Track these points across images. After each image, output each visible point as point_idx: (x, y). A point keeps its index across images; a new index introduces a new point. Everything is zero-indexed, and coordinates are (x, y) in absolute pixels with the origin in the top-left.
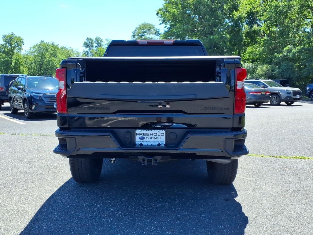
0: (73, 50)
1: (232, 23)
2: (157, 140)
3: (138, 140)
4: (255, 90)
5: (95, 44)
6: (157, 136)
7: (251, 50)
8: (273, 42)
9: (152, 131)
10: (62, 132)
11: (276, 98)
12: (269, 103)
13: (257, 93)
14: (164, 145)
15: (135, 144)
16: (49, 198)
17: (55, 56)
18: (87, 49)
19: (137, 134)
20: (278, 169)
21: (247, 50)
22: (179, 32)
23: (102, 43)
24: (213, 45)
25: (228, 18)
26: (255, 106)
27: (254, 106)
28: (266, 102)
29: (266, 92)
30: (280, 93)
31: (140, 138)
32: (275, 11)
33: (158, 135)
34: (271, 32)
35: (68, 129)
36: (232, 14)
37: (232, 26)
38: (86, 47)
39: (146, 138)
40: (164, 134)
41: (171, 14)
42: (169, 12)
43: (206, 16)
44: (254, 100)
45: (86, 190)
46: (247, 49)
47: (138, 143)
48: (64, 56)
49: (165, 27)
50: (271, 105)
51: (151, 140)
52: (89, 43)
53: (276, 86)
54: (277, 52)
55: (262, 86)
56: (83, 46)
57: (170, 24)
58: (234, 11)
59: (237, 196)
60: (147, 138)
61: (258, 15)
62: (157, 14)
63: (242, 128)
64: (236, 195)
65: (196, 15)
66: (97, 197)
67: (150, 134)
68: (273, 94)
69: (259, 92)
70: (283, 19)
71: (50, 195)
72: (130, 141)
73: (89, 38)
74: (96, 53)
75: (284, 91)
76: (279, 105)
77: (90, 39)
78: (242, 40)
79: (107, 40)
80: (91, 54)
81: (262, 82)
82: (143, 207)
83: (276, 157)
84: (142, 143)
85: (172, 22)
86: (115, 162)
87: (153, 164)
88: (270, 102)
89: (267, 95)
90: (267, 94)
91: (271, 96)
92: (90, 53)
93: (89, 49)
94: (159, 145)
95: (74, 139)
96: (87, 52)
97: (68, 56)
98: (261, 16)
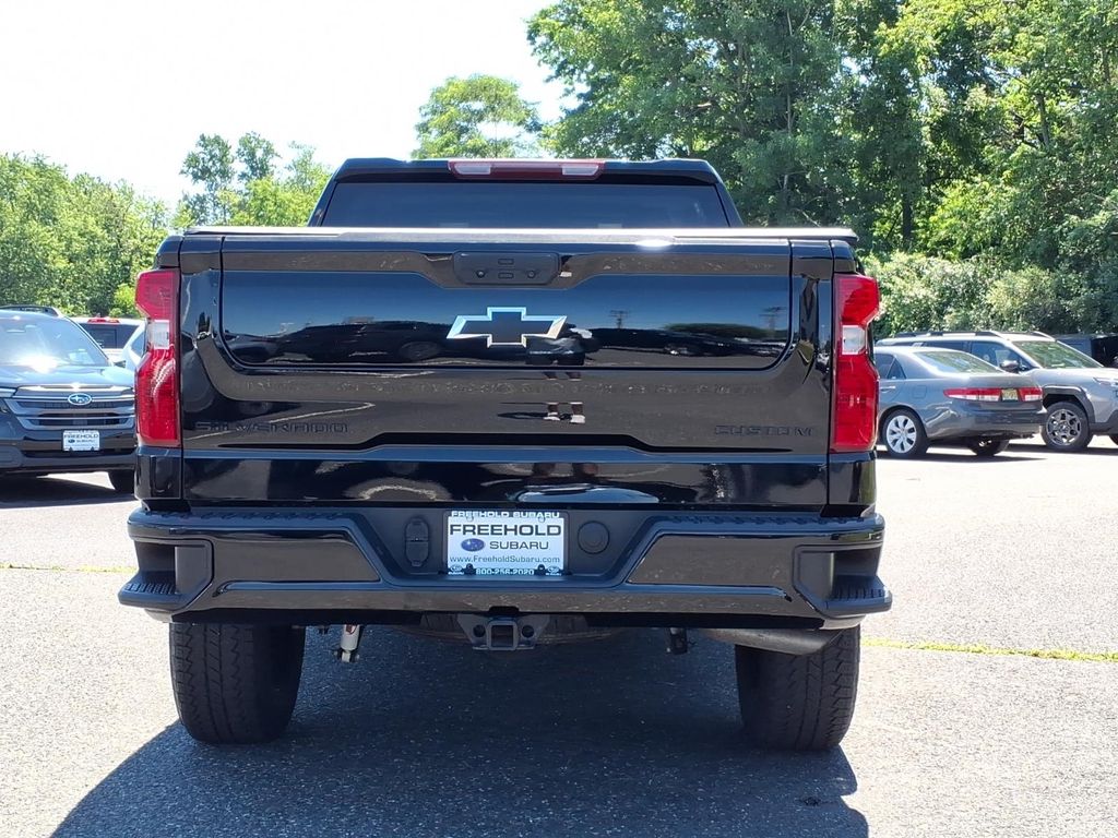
0: (133, 192)
1: (874, 78)
2: (534, 553)
3: (456, 554)
4: (973, 380)
5: (239, 166)
6: (534, 538)
7: (961, 199)
8: (1059, 163)
9: (511, 516)
10: (156, 517)
11: (1068, 417)
12: (1038, 440)
13: (984, 393)
14: (560, 571)
15: (443, 570)
16: (87, 797)
17: (48, 217)
18: (201, 188)
19: (452, 531)
20: (1037, 698)
21: (944, 200)
22: (632, 114)
23: (272, 161)
24: (786, 177)
25: (856, 52)
26: (974, 454)
27: (969, 452)
28: (1025, 437)
29: (1024, 390)
30: (1089, 396)
31: (465, 546)
32: (1063, 27)
33: (537, 534)
34: (1050, 118)
35: (182, 508)
36: (872, 36)
37: (874, 90)
38: (196, 177)
39: (487, 545)
40: (559, 528)
41: (592, 31)
42: (585, 25)
43: (752, 43)
44: (967, 424)
45: (236, 771)
46: (942, 195)
47: (457, 563)
48: (92, 220)
49: (568, 92)
50: (1049, 447)
51: (509, 552)
52: (212, 157)
53: (1068, 365)
54: (1075, 211)
55: (1006, 363)
56: (182, 172)
57: (588, 78)
58: (882, 25)
59: (855, 790)
60: (495, 546)
61: (989, 43)
62: (530, 32)
63: (863, 508)
64: (852, 787)
65: (711, 40)
66: (284, 795)
67: (506, 530)
68: (1055, 398)
69: (992, 391)
70: (1106, 60)
71: (92, 786)
72: (426, 554)
73: (212, 137)
74: (241, 206)
75: (1107, 385)
76: (1081, 448)
77: (217, 140)
78: (917, 151)
79: (294, 145)
80: (218, 211)
81: (1009, 344)
82: (473, 827)
83: (1036, 655)
84: (471, 566)
85: (597, 68)
86: (358, 657)
87: (515, 646)
88: (1044, 436)
89: (1028, 402)
90: (1028, 398)
91: (1044, 410)
92: (216, 205)
93: (210, 188)
94: (541, 571)
95: (208, 545)
96: (201, 200)
97: (108, 219)
98: (1002, 46)
